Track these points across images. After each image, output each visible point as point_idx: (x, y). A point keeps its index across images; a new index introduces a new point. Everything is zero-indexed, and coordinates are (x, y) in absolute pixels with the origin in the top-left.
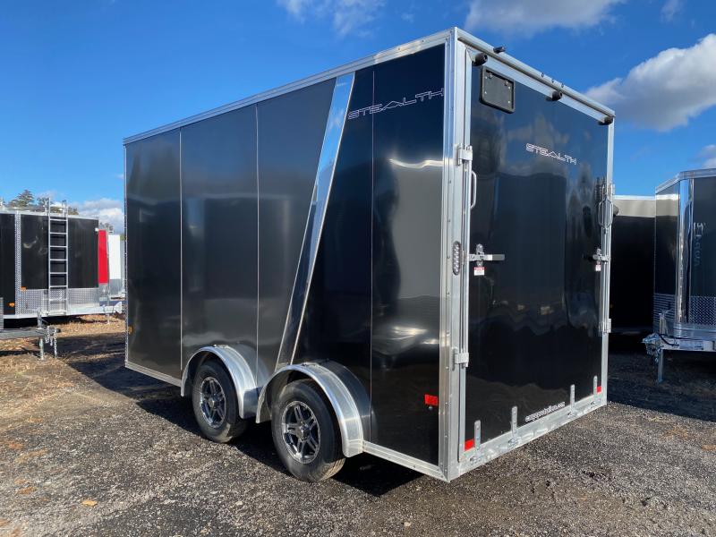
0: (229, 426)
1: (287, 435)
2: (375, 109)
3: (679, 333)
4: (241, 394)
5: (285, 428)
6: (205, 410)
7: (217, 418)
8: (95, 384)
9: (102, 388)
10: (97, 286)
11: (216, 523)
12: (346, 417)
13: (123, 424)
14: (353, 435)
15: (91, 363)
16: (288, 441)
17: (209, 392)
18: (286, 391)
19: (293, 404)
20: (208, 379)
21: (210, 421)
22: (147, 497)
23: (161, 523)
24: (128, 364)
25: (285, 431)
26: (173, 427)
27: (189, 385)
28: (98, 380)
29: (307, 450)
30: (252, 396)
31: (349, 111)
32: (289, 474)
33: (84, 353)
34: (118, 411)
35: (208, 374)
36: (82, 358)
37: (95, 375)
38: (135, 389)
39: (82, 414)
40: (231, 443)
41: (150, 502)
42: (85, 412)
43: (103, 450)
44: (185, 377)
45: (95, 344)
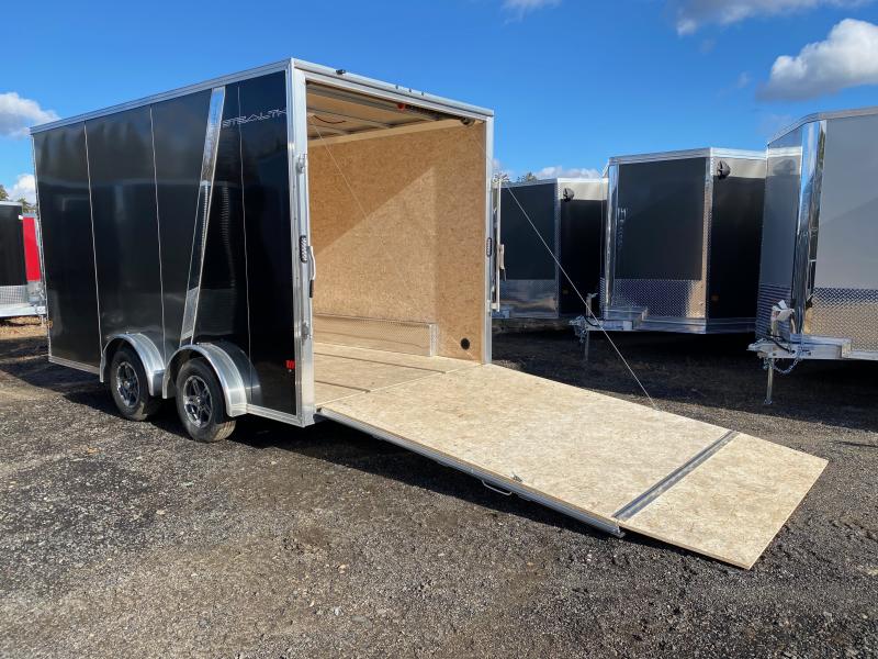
0: (142, 404)
1: (189, 406)
2: (241, 120)
3: (606, 315)
4: (151, 376)
5: (186, 402)
6: (122, 393)
7: (133, 400)
8: (20, 382)
9: (28, 385)
10: (26, 283)
11: (114, 469)
12: (230, 387)
13: (45, 413)
14: (236, 400)
15: (18, 364)
16: (190, 411)
17: (126, 377)
18: (184, 368)
19: (191, 378)
20: (123, 364)
21: (127, 403)
22: (58, 457)
23: (68, 472)
24: (52, 359)
25: (187, 403)
26: (95, 412)
27: (107, 372)
28: (24, 378)
29: (204, 417)
30: (159, 376)
31: (223, 119)
32: (191, 438)
33: (11, 355)
34: (42, 403)
35: (123, 360)
36: (7, 361)
37: (21, 375)
38: (63, 385)
39: (5, 406)
40: (146, 420)
41: (60, 461)
42: (8, 405)
43: (23, 430)
44: (103, 364)
45: (22, 347)
